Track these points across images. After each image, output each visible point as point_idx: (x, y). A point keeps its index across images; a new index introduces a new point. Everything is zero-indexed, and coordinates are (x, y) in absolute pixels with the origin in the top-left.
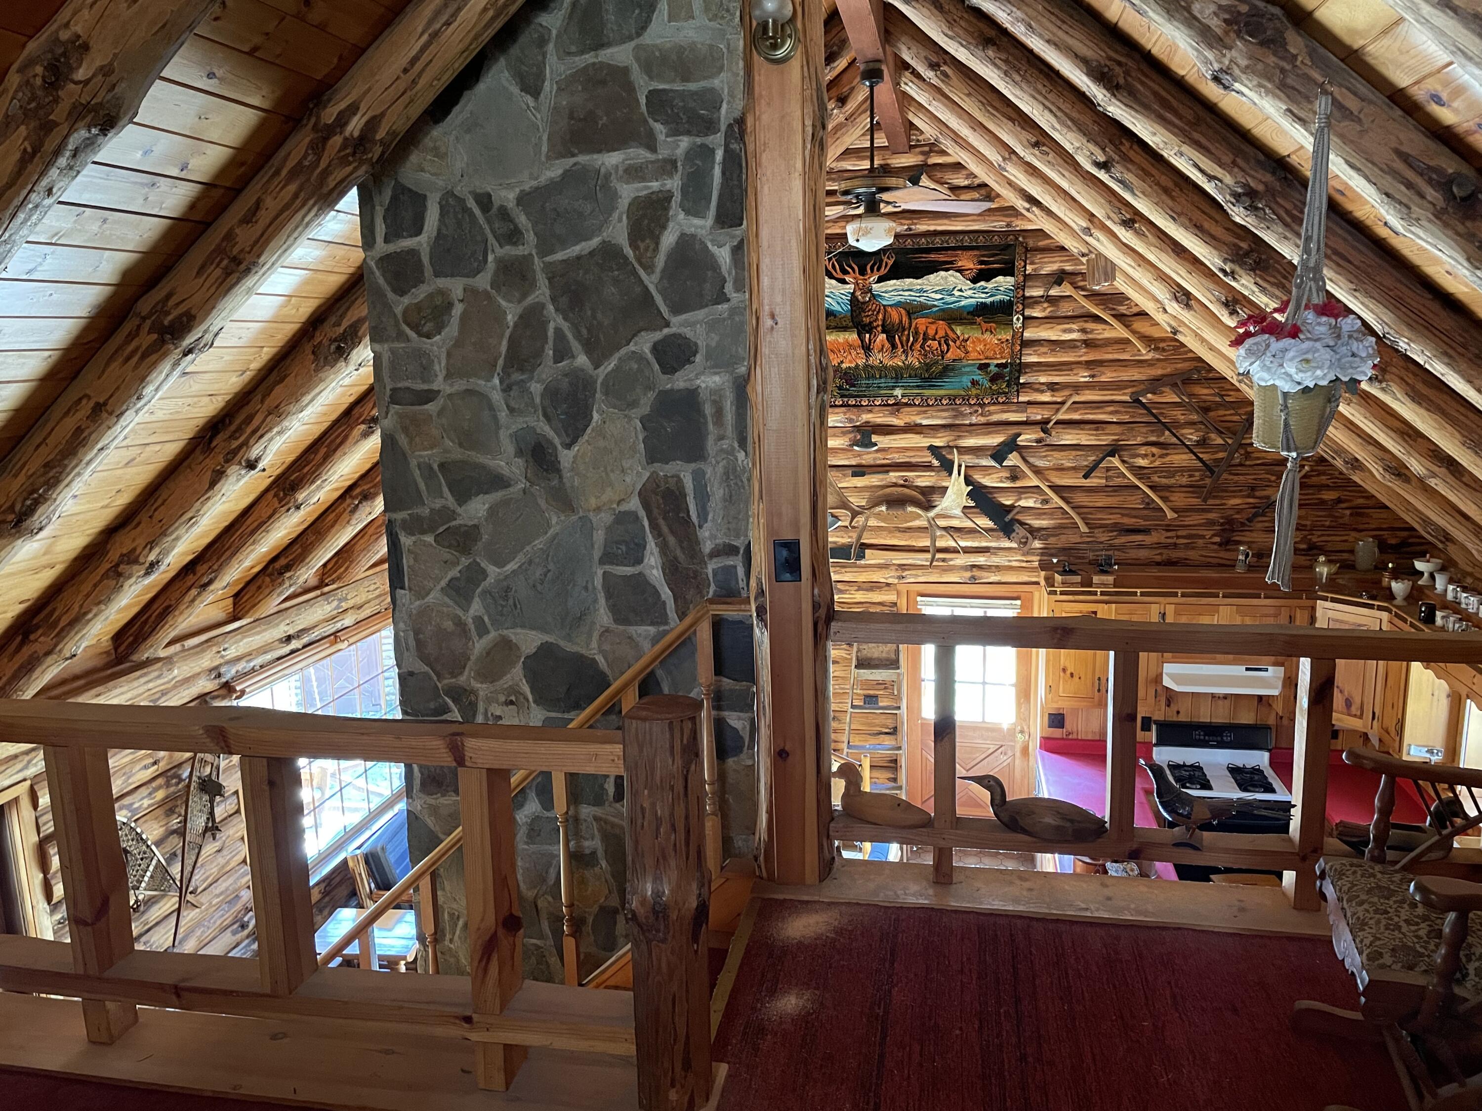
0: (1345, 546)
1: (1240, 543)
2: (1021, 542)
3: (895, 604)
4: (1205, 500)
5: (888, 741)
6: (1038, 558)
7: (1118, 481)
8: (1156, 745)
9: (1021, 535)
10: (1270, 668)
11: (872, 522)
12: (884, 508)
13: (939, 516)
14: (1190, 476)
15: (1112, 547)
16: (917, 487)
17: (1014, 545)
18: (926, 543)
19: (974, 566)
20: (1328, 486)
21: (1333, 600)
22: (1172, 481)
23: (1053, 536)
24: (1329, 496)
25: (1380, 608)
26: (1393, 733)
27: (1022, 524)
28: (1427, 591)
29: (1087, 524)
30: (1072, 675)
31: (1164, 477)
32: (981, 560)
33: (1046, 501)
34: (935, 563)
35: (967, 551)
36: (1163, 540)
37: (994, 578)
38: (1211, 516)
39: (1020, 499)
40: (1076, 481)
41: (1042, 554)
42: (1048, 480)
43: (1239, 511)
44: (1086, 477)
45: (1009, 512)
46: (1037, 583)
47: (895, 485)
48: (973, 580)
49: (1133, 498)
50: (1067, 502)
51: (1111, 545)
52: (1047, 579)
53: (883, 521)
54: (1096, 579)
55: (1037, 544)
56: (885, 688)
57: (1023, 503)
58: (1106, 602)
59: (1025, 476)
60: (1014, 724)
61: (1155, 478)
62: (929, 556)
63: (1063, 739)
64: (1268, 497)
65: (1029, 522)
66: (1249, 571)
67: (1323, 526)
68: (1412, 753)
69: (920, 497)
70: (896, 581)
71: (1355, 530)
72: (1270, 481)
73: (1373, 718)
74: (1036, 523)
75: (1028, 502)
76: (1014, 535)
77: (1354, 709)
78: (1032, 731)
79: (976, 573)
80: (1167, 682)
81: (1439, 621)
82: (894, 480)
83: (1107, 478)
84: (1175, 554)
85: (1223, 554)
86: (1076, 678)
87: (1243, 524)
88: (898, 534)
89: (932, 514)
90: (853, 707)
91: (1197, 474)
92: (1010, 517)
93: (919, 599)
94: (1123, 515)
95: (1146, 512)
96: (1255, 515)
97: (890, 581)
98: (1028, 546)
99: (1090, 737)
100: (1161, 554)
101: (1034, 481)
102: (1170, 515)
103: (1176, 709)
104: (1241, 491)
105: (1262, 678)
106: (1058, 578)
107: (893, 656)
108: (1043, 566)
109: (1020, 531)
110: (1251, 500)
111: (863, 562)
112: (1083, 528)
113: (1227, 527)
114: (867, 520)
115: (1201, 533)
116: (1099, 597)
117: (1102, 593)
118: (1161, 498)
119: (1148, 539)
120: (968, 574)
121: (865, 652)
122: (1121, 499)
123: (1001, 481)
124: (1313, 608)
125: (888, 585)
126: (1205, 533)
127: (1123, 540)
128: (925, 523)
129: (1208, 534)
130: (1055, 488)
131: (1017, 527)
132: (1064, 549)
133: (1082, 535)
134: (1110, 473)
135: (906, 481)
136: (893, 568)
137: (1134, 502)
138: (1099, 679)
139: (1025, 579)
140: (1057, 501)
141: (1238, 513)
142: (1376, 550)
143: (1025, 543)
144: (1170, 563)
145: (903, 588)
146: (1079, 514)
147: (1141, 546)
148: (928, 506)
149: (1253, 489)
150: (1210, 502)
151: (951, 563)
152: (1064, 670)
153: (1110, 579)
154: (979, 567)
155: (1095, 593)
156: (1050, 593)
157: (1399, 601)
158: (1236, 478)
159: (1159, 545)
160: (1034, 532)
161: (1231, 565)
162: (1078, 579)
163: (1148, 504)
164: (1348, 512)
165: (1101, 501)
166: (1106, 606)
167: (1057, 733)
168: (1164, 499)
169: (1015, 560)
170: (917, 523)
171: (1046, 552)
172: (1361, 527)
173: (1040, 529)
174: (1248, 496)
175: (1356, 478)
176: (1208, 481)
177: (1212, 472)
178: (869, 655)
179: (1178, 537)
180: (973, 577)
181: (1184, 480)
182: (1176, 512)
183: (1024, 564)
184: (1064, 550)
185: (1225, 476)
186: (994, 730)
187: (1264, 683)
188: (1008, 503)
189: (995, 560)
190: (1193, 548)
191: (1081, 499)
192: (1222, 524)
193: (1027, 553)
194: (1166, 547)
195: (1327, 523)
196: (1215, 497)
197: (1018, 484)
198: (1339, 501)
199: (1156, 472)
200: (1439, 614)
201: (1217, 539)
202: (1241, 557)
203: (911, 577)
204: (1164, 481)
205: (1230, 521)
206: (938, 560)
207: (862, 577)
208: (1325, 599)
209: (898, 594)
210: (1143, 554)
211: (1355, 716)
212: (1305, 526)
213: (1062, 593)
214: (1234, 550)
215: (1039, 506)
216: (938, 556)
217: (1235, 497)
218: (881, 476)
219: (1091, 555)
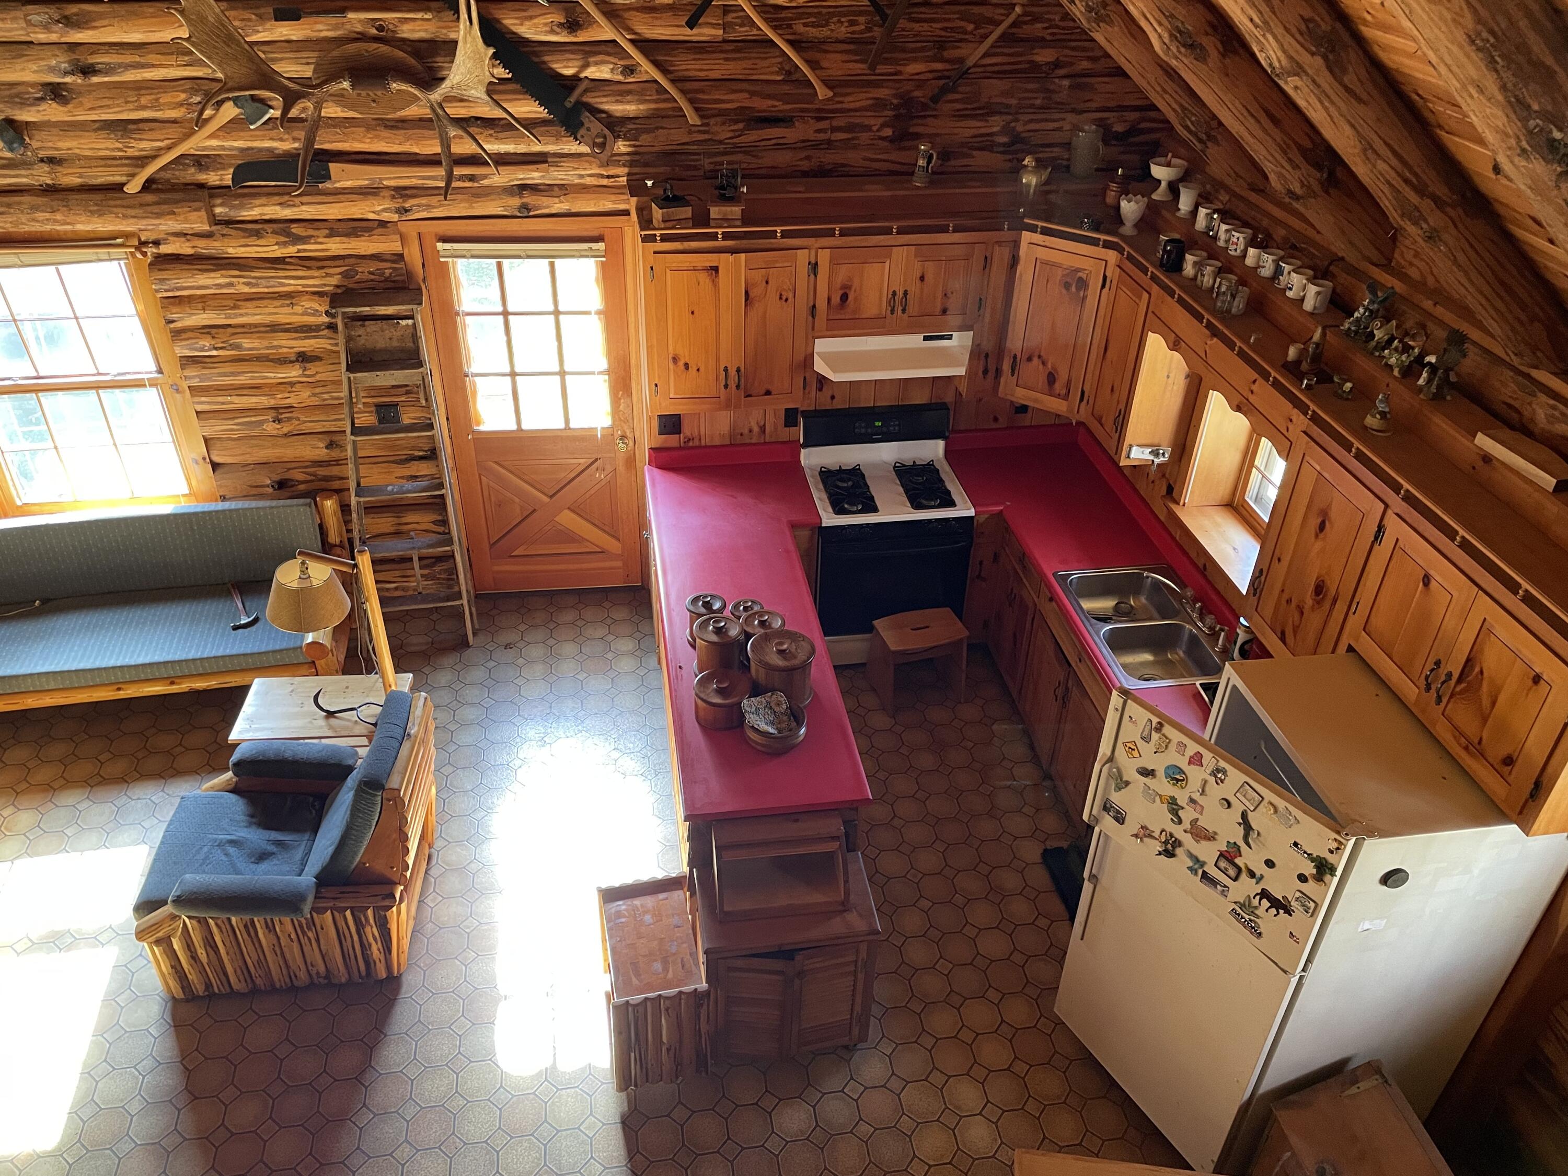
0: (1057, 137)
1: (918, 137)
2: (595, 144)
3: (400, 257)
4: (872, 67)
5: (424, 468)
6: (626, 170)
7: (742, 32)
8: (805, 446)
9: (594, 131)
10: (954, 334)
11: (331, 111)
12: (346, 84)
13: (448, 99)
14: (852, 23)
15: (737, 149)
16: (404, 40)
17: (585, 149)
18: (433, 147)
19: (523, 187)
20: (1043, 39)
21: (1046, 232)
22: (824, 32)
23: (648, 131)
24: (1044, 56)
25: (1107, 245)
26: (1109, 425)
27: (595, 111)
28: (1164, 213)
29: (697, 110)
30: (687, 366)
31: (813, 25)
32: (534, 175)
33: (630, 70)
34: (455, 184)
35: (502, 160)
36: (812, 136)
37: (559, 206)
38: (882, 93)
39: (586, 66)
40: (677, 31)
41: (631, 164)
42: (631, 30)
43: (921, 84)
44: (691, 24)
45: (572, 89)
46: (626, 213)
47: (362, 37)
48: (526, 212)
49: (766, 63)
50: (664, 71)
51: (735, 146)
52: (640, 210)
53: (352, 108)
54: (715, 212)
55: (622, 147)
56: (408, 393)
57: (592, 72)
58: (733, 251)
59: (591, 22)
60: (612, 427)
61: (799, 27)
62: (441, 172)
63: (680, 448)
64: (961, 61)
65: (606, 107)
66: (932, 183)
67: (1032, 106)
68: (1132, 456)
69: (412, 61)
70: (395, 217)
71: (1073, 111)
72: (966, 33)
73: (1082, 399)
74: (619, 108)
75: (600, 71)
76: (582, 131)
77: (1059, 387)
78: (637, 435)
79: (529, 199)
80: (820, 367)
81: (1189, 269)
82: (359, 28)
83: (725, 27)
84: (829, 158)
85: (894, 156)
86: (693, 370)
87: (925, 106)
88: (385, 133)
89: (436, 96)
90: (356, 431)
91: (862, 19)
92: (573, 99)
93: (440, 246)
94: (752, 94)
95: (786, 88)
96: (944, 90)
97: (386, 216)
98: (607, 153)
99: (717, 442)
100: (808, 158)
101: (605, 31)
102: (822, 92)
103: (830, 394)
104: (922, 49)
105: (945, 348)
106: (657, 213)
107: (410, 345)
108: (635, 187)
109: (594, 126)
110: (939, 66)
111: (328, 185)
112: (692, 118)
113: (902, 111)
114: (318, 107)
115: (867, 122)
116: (720, 243)
117: (726, 236)
118: (808, 62)
119: (790, 134)
120: (515, 202)
121: (361, 341)
122: (748, 64)
123: (552, 32)
124: (1016, 244)
125: (383, 224)
126: (872, 122)
127: (752, 136)
128: (426, 112)
129: (876, 123)
130: (641, 44)
131: (586, 117)
132: (665, 154)
133: (691, 130)
134: (729, 18)
135: (380, 28)
136: (387, 193)
137: (769, 70)
138: (726, 369)
139: (609, 206)
140: (648, 70)
141: (919, 87)
142: (1100, 144)
143: (603, 146)
144: (821, 172)
145: (410, 230)
146: (683, 92)
147: (780, 146)
148: (430, 80)
149: (941, 45)
150: (881, 69)
151: (485, 182)
152: (675, 360)
153: (735, 211)
154: (533, 189)
155: (714, 237)
156: (645, 239)
157: (1128, 229)
158: (917, 26)
159: (808, 145)
160: (615, 125)
161: (908, 172)
162: (687, 212)
163: (789, 73)
164: (1066, 83)
165: (717, 68)
166: (730, 258)
167: (672, 440)
168: (814, 65)
169: (588, 173)
170: (412, 111)
171: (635, 160)
172: (1082, 106)
173: (625, 120)
174: (935, 59)
175: (1099, 37)
176: (877, 32)
177: (884, 17)
178: (369, 345)
179: (834, 130)
180: (525, 207)
181: (843, 31)
182: (831, 88)
183: (605, 182)
184: (668, 156)
185: (903, 23)
186: (584, 438)
187: (946, 357)
188: (569, 72)
189: (556, 175)
190: (855, 147)
191: (687, 65)
192: (896, 107)
193: (607, 164)
194: (817, 145)
195: (1038, 102)
196: (887, 61)
197: (582, 37)
198: (1057, 65)
199: (799, 17)
200: (1190, 259)
201: (888, 132)
202: (921, 162)
203: (420, 208)
204: (813, 32)
205: (906, 101)
206: (461, 178)
207: (333, 211)
208: (1033, 229)
209: (403, 239)
210: (783, 159)
211: (1058, 396)
212: (1008, 106)
213: (664, 239)
214: (909, 149)
215: (620, 78)
216: (458, 171)
217: (915, 60)
218: (332, 20)
219: (706, 163)
